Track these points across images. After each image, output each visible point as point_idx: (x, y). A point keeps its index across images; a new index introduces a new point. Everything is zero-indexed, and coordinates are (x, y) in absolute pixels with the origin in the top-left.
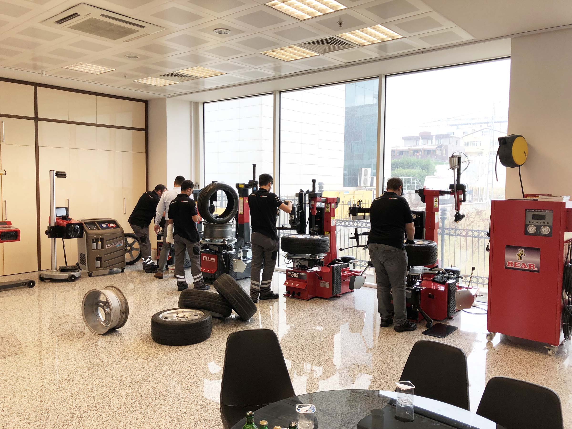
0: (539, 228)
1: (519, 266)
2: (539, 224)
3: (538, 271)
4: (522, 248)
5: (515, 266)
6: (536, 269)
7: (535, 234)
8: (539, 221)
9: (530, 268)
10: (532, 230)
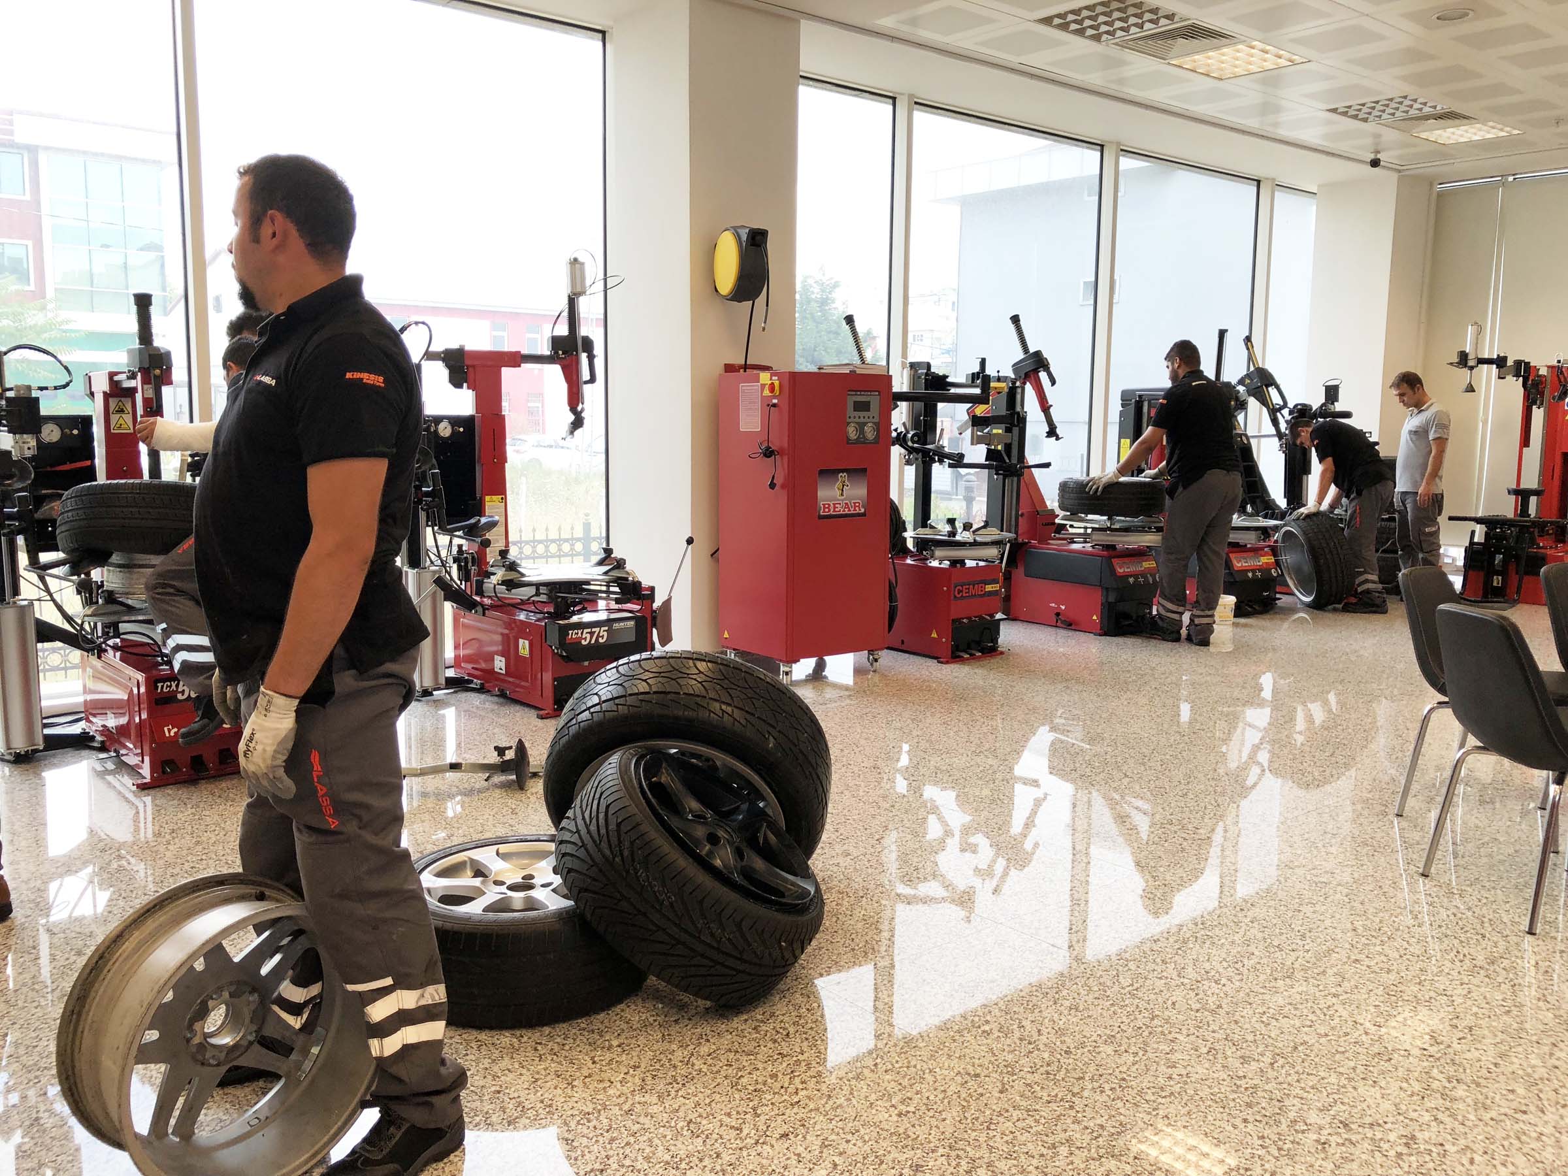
0: (861, 426)
1: (840, 510)
2: (862, 420)
3: (864, 515)
4: (843, 471)
5: (834, 511)
6: (863, 510)
7: (857, 441)
8: (862, 414)
9: (855, 510)
10: (852, 432)
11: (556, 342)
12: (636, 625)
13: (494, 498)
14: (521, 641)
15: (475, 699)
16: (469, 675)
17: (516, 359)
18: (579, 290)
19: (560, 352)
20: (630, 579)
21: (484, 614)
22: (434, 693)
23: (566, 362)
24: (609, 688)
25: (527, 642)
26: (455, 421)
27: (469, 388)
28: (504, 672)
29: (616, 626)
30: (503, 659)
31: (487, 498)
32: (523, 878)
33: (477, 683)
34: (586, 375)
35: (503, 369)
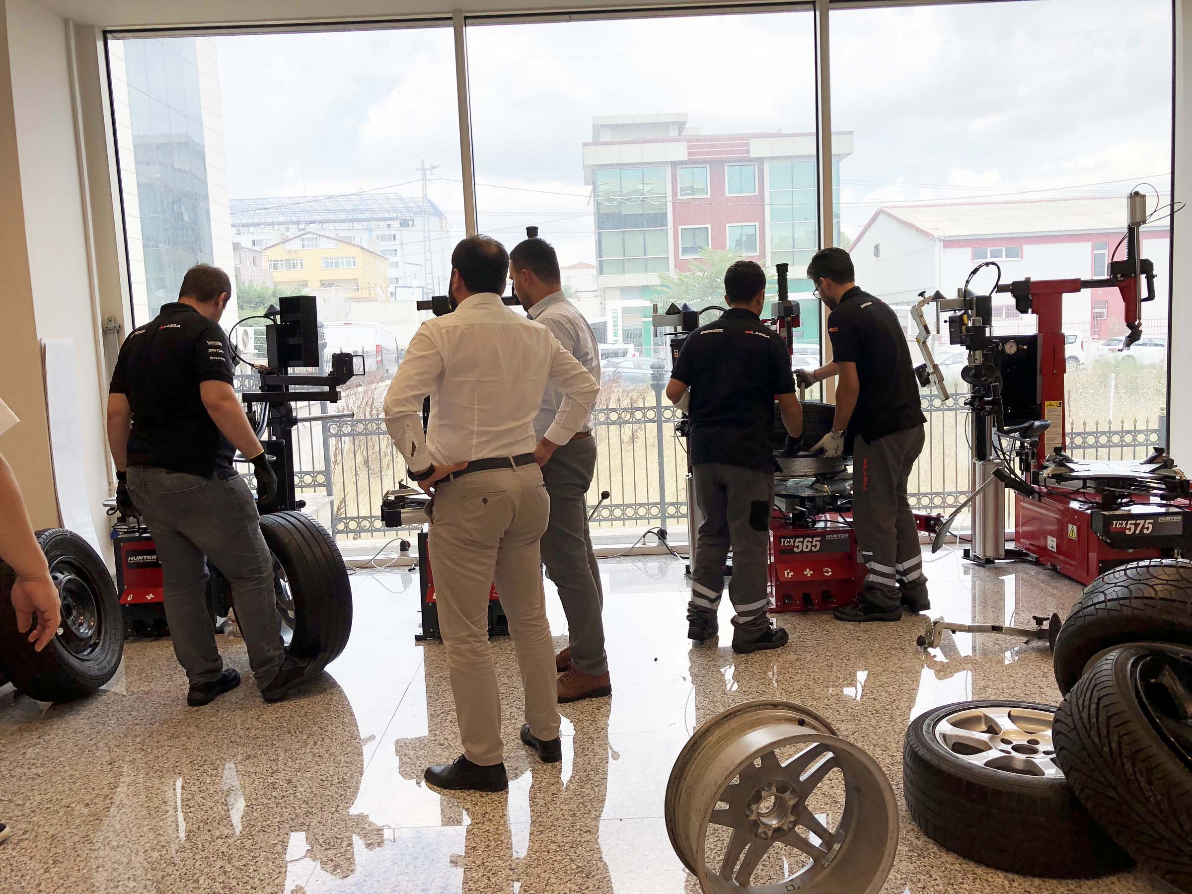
11: (1115, 267)
12: (1184, 520)
13: (1053, 402)
14: (1070, 526)
15: (1032, 570)
16: (1027, 549)
17: (1075, 285)
18: (1138, 219)
19: (1119, 276)
20: (1178, 477)
21: (1040, 501)
22: (996, 561)
23: (1124, 284)
24: (1116, 589)
25: (1075, 528)
26: (1019, 340)
27: (1033, 312)
28: (1055, 550)
29: (1161, 519)
30: (1055, 540)
31: (1047, 403)
32: (1028, 742)
33: (1033, 556)
34: (1144, 294)
35: (1064, 295)
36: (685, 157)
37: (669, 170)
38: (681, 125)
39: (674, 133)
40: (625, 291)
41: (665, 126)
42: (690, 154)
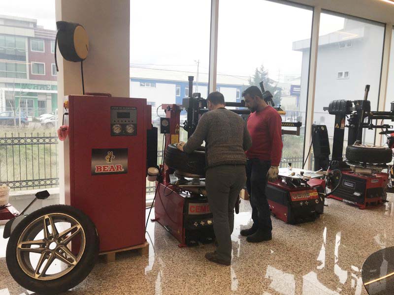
0: (123, 127)
1: (109, 170)
6: (124, 170)
7: (120, 134)
8: (124, 119)
10: (117, 130)
36: (34, 36)
37: (27, 39)
38: (35, 24)
39: (31, 26)
40: (7, 84)
41: (28, 23)
42: (35, 35)
